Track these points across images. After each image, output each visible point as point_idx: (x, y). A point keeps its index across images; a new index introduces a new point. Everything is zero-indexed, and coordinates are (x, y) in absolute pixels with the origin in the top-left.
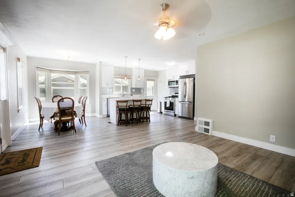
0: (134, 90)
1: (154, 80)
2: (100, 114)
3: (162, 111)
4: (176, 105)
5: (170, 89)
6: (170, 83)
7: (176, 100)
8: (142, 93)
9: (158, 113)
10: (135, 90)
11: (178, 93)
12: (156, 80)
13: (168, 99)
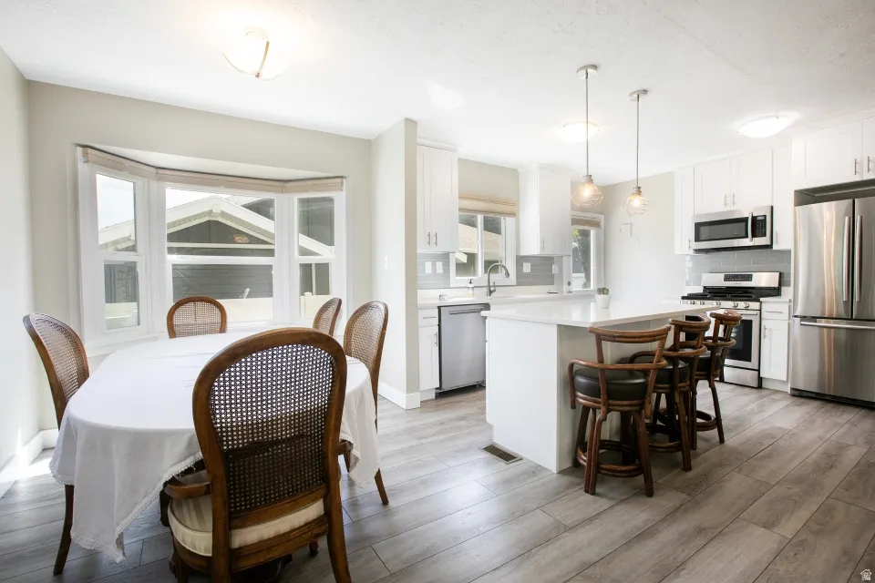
0: (527, 268)
2: (409, 390)
4: (765, 332)
8: (556, 280)
10: (532, 265)
12: (602, 224)
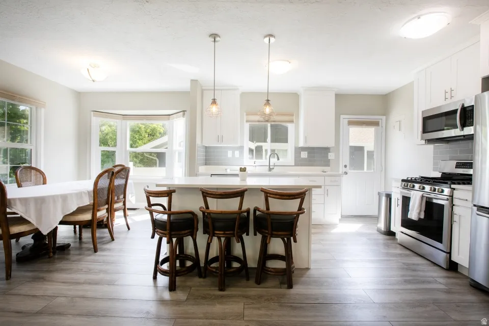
0: (304, 155)
1: (375, 124)
3: (392, 229)
4: (456, 218)
5: (434, 149)
6: (429, 122)
7: (456, 194)
8: (331, 163)
9: (379, 231)
10: (308, 153)
11: (470, 165)
12: (383, 123)
13: (417, 186)
